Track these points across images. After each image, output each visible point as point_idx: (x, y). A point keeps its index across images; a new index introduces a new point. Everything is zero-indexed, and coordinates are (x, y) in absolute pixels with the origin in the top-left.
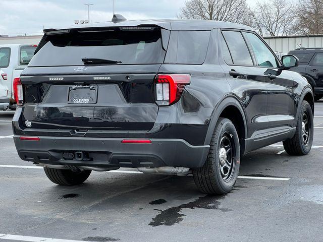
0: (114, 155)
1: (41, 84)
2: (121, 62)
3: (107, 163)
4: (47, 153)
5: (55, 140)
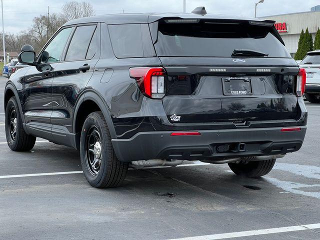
0: (274, 144)
1: (194, 75)
2: (267, 55)
3: (259, 152)
4: (208, 147)
5: (219, 133)
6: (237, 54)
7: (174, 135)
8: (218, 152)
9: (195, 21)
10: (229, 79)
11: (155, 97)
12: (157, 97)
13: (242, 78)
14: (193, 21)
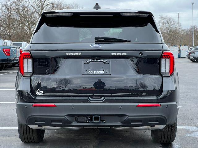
0: (129, 117)
2: (130, 41)
3: (119, 124)
4: (64, 117)
5: (73, 106)
6: (98, 40)
7: (35, 106)
8: (78, 122)
9: (69, 14)
10: (88, 61)
11: (26, 76)
12: (28, 75)
13: (101, 60)
14: (68, 14)
